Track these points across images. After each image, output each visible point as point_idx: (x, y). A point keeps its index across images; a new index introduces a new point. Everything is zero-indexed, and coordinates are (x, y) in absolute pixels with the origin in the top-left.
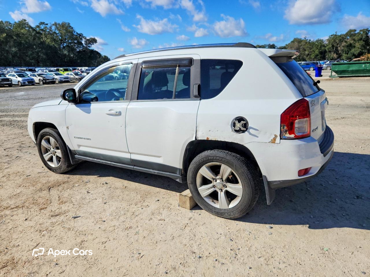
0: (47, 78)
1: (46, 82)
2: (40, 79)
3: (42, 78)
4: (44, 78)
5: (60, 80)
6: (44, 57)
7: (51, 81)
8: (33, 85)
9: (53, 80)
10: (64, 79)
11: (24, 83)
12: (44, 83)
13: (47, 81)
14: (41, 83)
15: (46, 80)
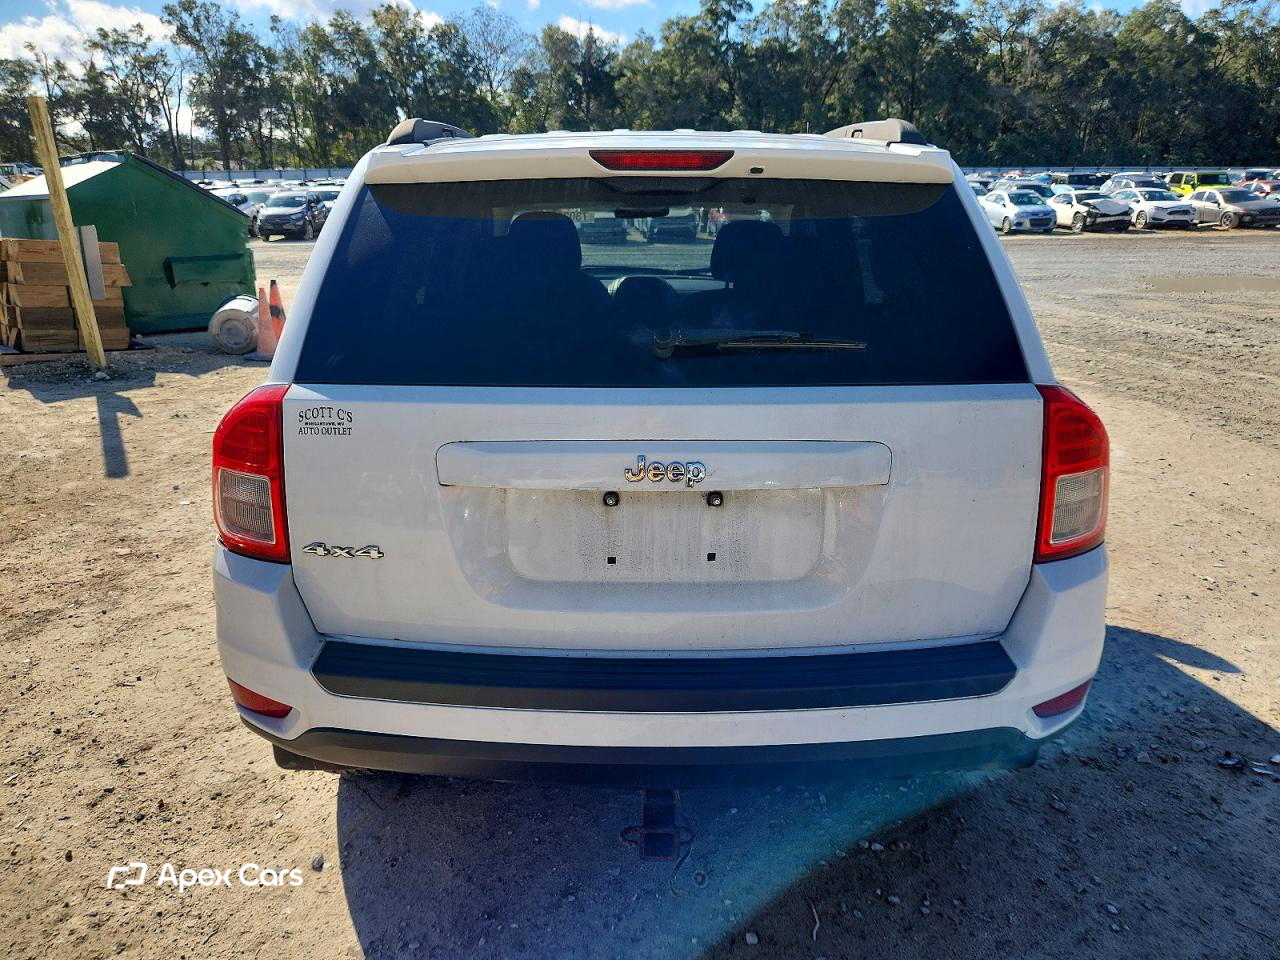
0: (1103, 211)
1: (1093, 224)
2: (1077, 213)
3: (1086, 209)
4: (1095, 207)
5: (1153, 219)
6: (1195, 128)
7: (1112, 219)
8: (1048, 232)
9: (1120, 218)
10: (1170, 213)
11: (1019, 224)
12: (1085, 229)
13: (1099, 220)
14: (1078, 226)
15: (1096, 216)
